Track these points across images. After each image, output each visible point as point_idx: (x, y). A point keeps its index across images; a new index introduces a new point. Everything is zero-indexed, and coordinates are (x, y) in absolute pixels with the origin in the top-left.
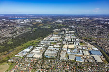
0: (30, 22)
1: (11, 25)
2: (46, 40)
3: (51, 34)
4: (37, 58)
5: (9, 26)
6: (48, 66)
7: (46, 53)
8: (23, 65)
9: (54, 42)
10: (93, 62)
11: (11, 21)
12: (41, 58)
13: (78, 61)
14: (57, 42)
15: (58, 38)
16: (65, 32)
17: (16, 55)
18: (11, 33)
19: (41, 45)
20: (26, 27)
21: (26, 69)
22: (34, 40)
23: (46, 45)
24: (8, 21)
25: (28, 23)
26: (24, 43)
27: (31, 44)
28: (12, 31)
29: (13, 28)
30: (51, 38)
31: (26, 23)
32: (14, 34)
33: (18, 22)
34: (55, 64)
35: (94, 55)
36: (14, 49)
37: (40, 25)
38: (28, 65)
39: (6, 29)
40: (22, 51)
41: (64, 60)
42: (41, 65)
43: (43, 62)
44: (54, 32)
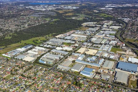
0: (56, 10)
1: (26, 13)
2: (59, 38)
3: (74, 30)
4: (27, 61)
5: (22, 15)
6: (32, 75)
7: (44, 56)
8: (3, 67)
9: (69, 41)
10: (108, 81)
11: (29, 8)
12: (32, 62)
13: (83, 74)
14: (74, 42)
15: (79, 37)
16: (100, 28)
17: (4, 55)
18: (17, 25)
19: (46, 45)
20: (43, 17)
21: (2, 72)
22: (42, 36)
23: (53, 46)
24: (25, 8)
25: (52, 11)
26: (25, 40)
27: (34, 41)
28: (21, 22)
29: (25, 17)
30: (69, 36)
31: (49, 11)
32: (21, 26)
33: (38, 9)
34: (44, 74)
35: (121, 69)
36: (8, 46)
37: (67, 15)
38: (8, 69)
39: (16, 19)
40: (15, 50)
41: (62, 70)
42: (24, 72)
43: (30, 68)
44: (82, 27)
